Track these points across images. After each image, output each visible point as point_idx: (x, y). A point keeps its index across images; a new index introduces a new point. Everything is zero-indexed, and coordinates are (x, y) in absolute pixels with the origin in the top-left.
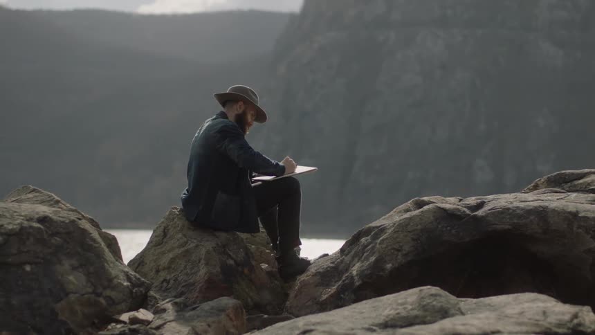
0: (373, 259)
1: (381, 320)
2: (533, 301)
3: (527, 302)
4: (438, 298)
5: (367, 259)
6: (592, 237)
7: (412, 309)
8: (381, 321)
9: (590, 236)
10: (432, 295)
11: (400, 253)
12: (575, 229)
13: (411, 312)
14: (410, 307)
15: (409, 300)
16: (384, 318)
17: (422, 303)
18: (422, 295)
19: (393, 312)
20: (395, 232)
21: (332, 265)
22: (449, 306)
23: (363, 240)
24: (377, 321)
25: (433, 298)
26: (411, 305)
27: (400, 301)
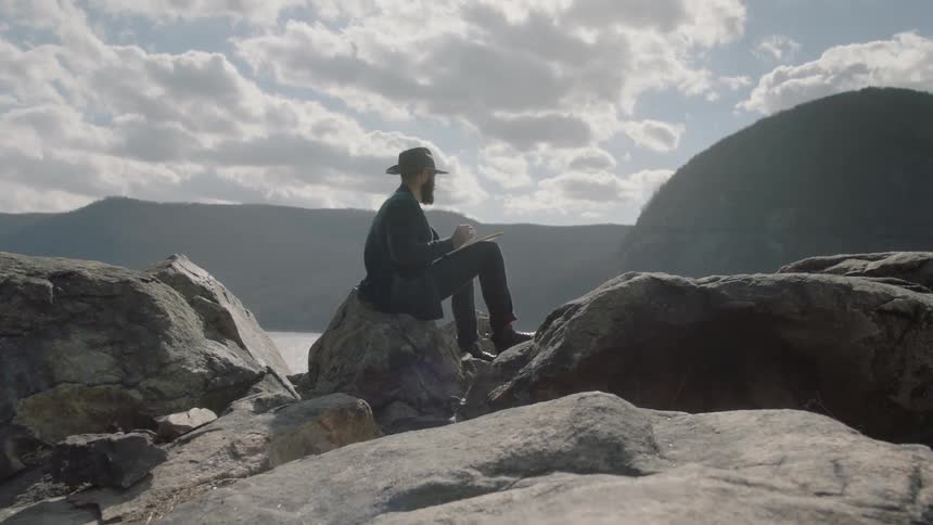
0: (558, 345)
1: (490, 456)
2: (801, 429)
3: (790, 431)
4: (607, 416)
5: (553, 344)
6: (873, 320)
7: (555, 437)
8: (493, 459)
9: (870, 318)
10: (597, 409)
11: (595, 339)
12: (848, 307)
13: (551, 443)
14: (552, 431)
15: (556, 417)
16: (500, 451)
17: (576, 425)
18: (580, 409)
19: (520, 441)
20: (589, 309)
21: (520, 354)
22: (626, 434)
23: (555, 322)
24: (483, 459)
25: (598, 416)
26: (557, 427)
27: (541, 419)
